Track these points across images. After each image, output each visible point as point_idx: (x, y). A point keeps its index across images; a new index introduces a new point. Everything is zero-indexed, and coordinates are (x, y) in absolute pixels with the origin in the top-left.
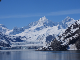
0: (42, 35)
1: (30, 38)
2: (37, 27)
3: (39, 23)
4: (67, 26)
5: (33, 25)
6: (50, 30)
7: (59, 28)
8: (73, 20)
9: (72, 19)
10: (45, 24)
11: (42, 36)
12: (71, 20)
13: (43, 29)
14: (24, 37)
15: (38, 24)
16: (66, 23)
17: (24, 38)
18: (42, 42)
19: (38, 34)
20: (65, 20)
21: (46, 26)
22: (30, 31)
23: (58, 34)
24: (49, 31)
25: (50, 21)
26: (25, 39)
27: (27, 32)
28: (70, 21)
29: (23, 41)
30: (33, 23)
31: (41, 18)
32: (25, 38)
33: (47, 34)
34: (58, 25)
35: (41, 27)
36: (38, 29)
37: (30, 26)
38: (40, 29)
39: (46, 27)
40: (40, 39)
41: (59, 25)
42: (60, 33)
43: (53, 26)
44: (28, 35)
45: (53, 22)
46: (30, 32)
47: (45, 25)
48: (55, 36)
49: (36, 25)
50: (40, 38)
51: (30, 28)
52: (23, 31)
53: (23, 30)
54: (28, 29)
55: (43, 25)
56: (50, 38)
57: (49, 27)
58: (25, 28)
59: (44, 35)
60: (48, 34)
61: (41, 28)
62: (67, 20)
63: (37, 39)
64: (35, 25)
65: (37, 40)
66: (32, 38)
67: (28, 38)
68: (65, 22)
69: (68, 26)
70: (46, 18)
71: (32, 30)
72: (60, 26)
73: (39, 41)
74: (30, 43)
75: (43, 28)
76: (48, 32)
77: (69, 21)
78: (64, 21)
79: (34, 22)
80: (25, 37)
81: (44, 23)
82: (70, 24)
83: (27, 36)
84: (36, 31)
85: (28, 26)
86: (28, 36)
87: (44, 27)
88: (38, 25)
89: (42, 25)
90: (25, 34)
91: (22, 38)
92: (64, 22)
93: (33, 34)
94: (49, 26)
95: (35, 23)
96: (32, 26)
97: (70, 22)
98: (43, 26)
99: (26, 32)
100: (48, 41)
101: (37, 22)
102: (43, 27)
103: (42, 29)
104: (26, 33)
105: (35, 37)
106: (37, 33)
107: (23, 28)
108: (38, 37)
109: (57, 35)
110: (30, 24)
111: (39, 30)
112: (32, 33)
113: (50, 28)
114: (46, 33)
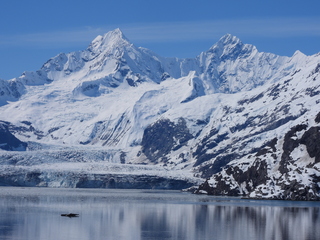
0: (116, 122)
1: (55, 134)
2: (88, 79)
3: (95, 61)
4: (221, 80)
5: (66, 67)
6: (152, 94)
7: (195, 86)
8: (255, 52)
9: (246, 45)
10: (127, 67)
11: (112, 126)
12: (244, 52)
13: (115, 90)
14: (23, 125)
15: (87, 64)
16: (221, 67)
17: (25, 129)
18: (123, 155)
19: (93, 115)
20: (212, 51)
21: (129, 76)
22: (51, 96)
23: (201, 119)
24: (148, 102)
25: (143, 54)
26: (31, 133)
27: (39, 103)
28: (237, 55)
29: (25, 145)
30: (63, 59)
31: (99, 37)
32: (32, 129)
33: (141, 114)
34: (192, 74)
35: (107, 79)
36: (91, 89)
37: (49, 75)
38: (101, 87)
39: (131, 83)
40: (106, 137)
41: (196, 74)
42: (214, 113)
43: (163, 79)
44: (46, 116)
45: (156, 59)
46: (53, 103)
47: (124, 73)
48: (189, 125)
49: (78, 69)
50: (105, 133)
51: (49, 81)
52: (17, 96)
53: (15, 92)
54: (41, 87)
55: (114, 72)
56: (164, 136)
57: (145, 83)
58: (27, 82)
59: (124, 121)
60: (144, 117)
61: (104, 84)
62: (225, 52)
63: (92, 137)
64: (74, 68)
65: (88, 142)
66: (63, 130)
67: (46, 130)
68: (216, 61)
69: (229, 78)
70: (124, 37)
71: (62, 94)
72: (202, 76)
73: (98, 146)
74: (67, 156)
75: (115, 86)
76: (144, 104)
77: (234, 59)
78: (211, 56)
79: (69, 56)
80: (27, 126)
81: (121, 63)
82: (236, 70)
83: (41, 123)
84: (81, 97)
85: (39, 73)
86: (46, 119)
87: (120, 80)
88: (91, 72)
89: (111, 70)
90: (30, 111)
91: (17, 129)
92: (208, 63)
93: (68, 111)
94: (144, 74)
95: (76, 58)
96: (62, 73)
97: (237, 60)
98: (118, 77)
99: (35, 100)
100: (153, 151)
101: (84, 55)
102: (115, 82)
103: (110, 89)
104: (36, 107)
105: (77, 126)
106: (90, 109)
107: (14, 83)
108: (96, 129)
109: (200, 122)
110: (48, 65)
111: (96, 94)
112: (64, 105)
113: (148, 86)
114: (135, 110)
